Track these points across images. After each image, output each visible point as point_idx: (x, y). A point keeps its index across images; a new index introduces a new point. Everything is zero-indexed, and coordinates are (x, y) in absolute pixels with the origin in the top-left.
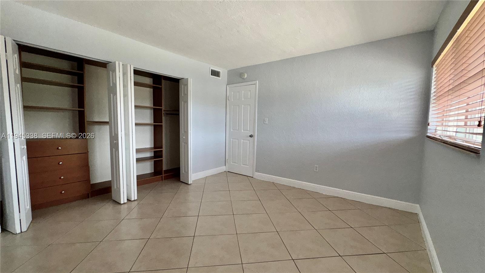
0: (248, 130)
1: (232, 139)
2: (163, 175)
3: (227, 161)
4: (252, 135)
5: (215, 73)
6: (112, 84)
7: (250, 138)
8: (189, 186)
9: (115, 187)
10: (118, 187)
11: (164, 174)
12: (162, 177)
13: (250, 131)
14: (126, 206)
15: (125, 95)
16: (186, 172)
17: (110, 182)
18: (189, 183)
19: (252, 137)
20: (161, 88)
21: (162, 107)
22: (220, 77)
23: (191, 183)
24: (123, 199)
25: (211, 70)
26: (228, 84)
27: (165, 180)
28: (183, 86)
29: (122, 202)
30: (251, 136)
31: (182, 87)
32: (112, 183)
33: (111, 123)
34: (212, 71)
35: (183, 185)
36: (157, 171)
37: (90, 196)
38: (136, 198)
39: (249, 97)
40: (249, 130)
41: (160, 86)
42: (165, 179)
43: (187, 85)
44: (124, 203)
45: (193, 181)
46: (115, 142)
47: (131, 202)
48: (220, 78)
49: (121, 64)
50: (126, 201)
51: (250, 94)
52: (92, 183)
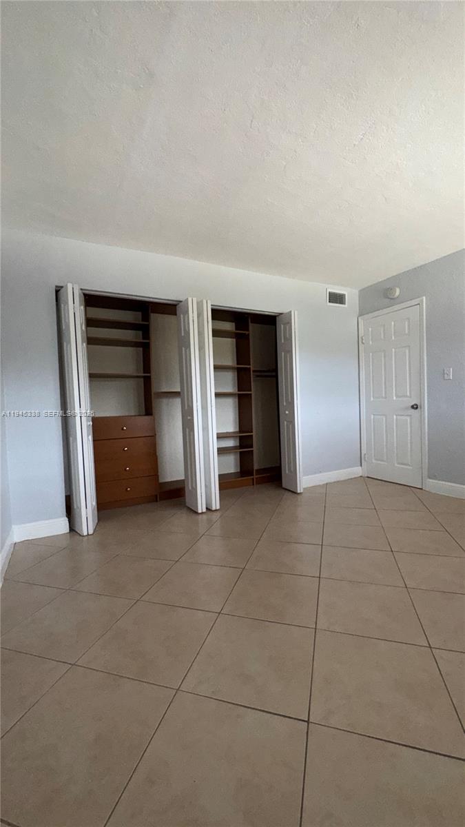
0: (407, 396)
1: (372, 416)
2: (255, 477)
3: (365, 458)
4: (416, 405)
5: (336, 298)
6: (184, 333)
7: (413, 410)
8: (299, 497)
9: (190, 488)
10: (194, 487)
11: (256, 475)
12: (253, 479)
13: (410, 397)
14: (205, 517)
15: (201, 348)
16: (291, 472)
17: (183, 481)
18: (299, 492)
19: (417, 408)
20: (249, 334)
21: (250, 365)
22: (345, 304)
23: (302, 491)
24: (201, 507)
25: (329, 293)
26: (361, 314)
27: (258, 486)
28: (282, 326)
29: (200, 511)
30: (415, 407)
31: (281, 328)
32: (186, 483)
33: (183, 395)
34: (331, 294)
35: (287, 494)
36: (245, 469)
37: (158, 499)
38: (218, 507)
39: (407, 332)
40: (408, 394)
41: (247, 333)
42: (258, 483)
43: (289, 323)
44: (202, 513)
45: (304, 489)
46: (189, 418)
47: (211, 513)
48: (346, 306)
49: (195, 299)
50: (204, 510)
51: (409, 326)
52: (161, 480)
